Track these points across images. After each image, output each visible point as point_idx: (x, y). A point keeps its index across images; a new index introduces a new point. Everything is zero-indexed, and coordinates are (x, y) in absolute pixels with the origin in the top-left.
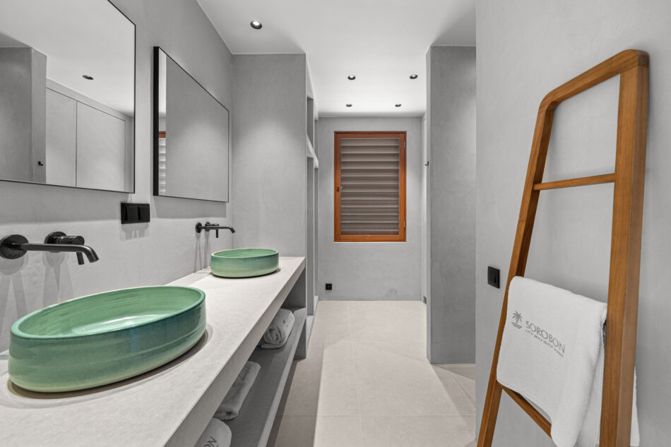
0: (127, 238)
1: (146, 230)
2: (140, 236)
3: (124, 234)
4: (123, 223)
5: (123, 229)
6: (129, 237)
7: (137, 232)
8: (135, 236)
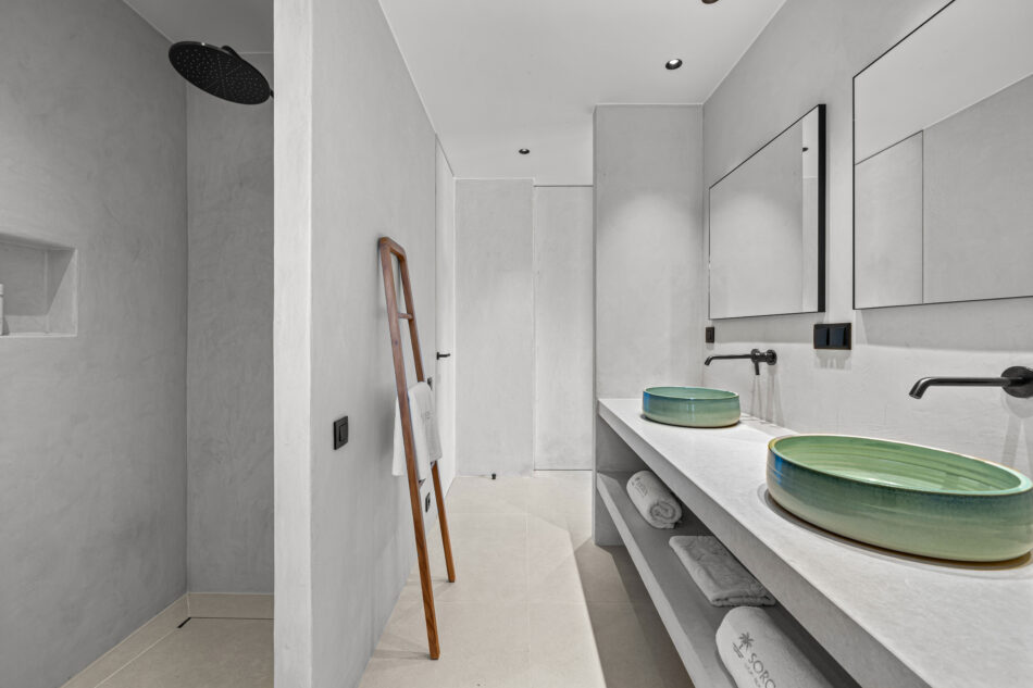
0: (822, 366)
1: (847, 362)
2: (838, 367)
3: (818, 360)
4: (817, 346)
5: (818, 355)
6: (824, 365)
7: (835, 361)
8: (832, 366)
